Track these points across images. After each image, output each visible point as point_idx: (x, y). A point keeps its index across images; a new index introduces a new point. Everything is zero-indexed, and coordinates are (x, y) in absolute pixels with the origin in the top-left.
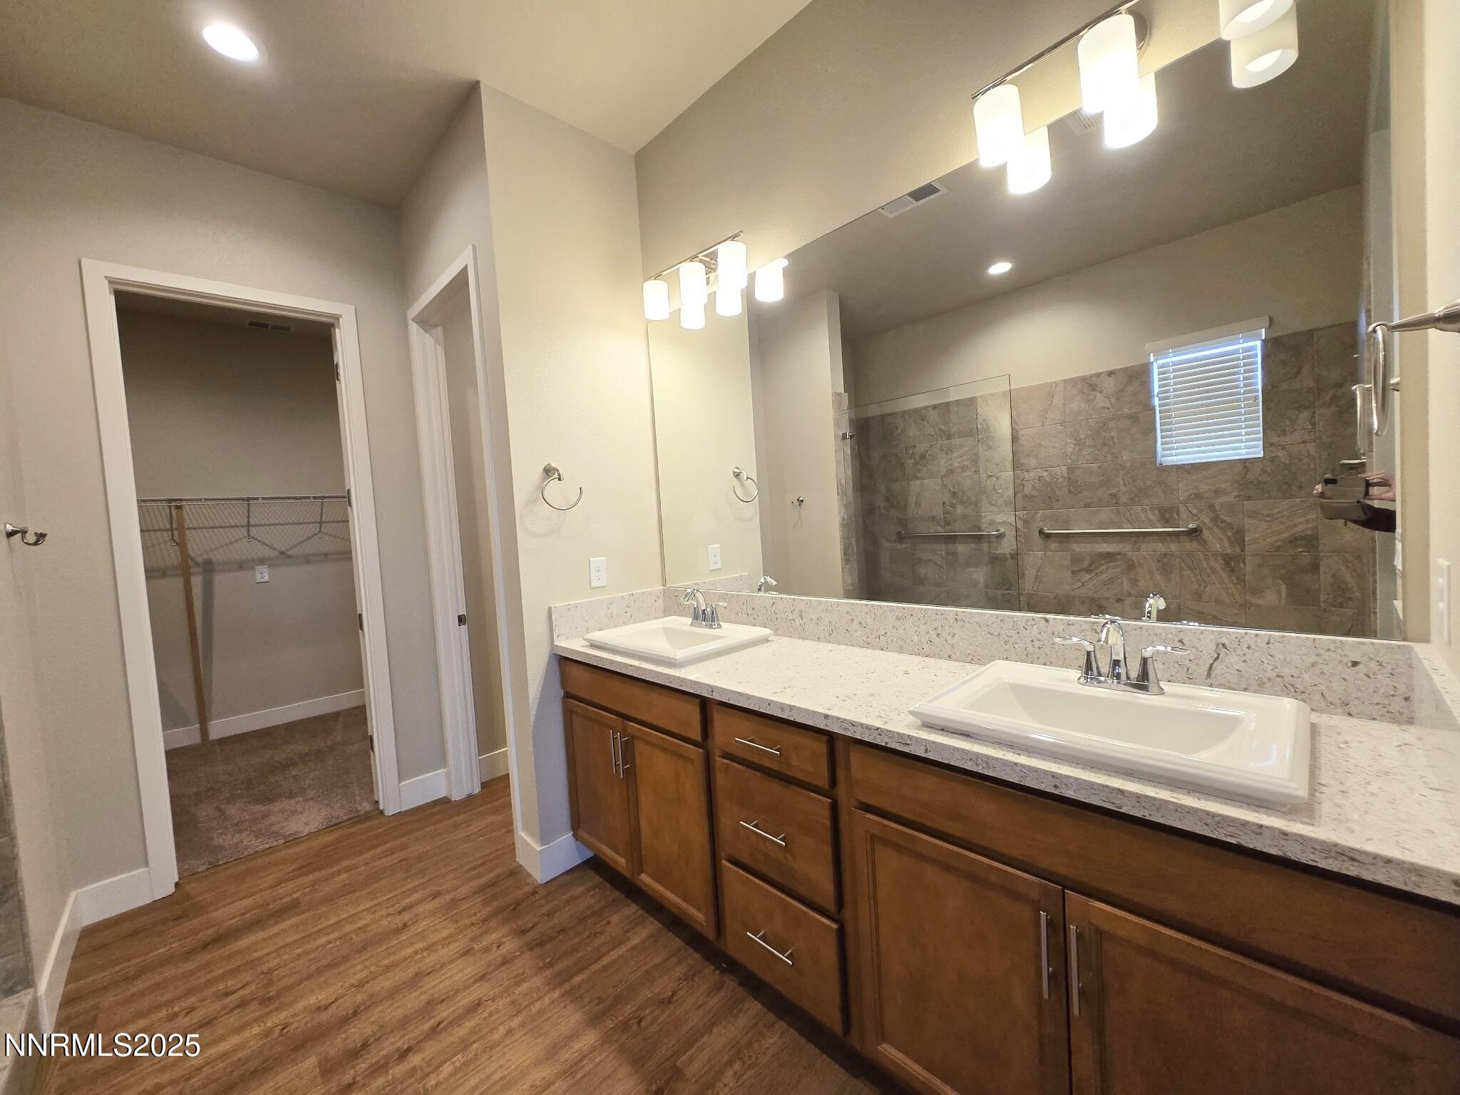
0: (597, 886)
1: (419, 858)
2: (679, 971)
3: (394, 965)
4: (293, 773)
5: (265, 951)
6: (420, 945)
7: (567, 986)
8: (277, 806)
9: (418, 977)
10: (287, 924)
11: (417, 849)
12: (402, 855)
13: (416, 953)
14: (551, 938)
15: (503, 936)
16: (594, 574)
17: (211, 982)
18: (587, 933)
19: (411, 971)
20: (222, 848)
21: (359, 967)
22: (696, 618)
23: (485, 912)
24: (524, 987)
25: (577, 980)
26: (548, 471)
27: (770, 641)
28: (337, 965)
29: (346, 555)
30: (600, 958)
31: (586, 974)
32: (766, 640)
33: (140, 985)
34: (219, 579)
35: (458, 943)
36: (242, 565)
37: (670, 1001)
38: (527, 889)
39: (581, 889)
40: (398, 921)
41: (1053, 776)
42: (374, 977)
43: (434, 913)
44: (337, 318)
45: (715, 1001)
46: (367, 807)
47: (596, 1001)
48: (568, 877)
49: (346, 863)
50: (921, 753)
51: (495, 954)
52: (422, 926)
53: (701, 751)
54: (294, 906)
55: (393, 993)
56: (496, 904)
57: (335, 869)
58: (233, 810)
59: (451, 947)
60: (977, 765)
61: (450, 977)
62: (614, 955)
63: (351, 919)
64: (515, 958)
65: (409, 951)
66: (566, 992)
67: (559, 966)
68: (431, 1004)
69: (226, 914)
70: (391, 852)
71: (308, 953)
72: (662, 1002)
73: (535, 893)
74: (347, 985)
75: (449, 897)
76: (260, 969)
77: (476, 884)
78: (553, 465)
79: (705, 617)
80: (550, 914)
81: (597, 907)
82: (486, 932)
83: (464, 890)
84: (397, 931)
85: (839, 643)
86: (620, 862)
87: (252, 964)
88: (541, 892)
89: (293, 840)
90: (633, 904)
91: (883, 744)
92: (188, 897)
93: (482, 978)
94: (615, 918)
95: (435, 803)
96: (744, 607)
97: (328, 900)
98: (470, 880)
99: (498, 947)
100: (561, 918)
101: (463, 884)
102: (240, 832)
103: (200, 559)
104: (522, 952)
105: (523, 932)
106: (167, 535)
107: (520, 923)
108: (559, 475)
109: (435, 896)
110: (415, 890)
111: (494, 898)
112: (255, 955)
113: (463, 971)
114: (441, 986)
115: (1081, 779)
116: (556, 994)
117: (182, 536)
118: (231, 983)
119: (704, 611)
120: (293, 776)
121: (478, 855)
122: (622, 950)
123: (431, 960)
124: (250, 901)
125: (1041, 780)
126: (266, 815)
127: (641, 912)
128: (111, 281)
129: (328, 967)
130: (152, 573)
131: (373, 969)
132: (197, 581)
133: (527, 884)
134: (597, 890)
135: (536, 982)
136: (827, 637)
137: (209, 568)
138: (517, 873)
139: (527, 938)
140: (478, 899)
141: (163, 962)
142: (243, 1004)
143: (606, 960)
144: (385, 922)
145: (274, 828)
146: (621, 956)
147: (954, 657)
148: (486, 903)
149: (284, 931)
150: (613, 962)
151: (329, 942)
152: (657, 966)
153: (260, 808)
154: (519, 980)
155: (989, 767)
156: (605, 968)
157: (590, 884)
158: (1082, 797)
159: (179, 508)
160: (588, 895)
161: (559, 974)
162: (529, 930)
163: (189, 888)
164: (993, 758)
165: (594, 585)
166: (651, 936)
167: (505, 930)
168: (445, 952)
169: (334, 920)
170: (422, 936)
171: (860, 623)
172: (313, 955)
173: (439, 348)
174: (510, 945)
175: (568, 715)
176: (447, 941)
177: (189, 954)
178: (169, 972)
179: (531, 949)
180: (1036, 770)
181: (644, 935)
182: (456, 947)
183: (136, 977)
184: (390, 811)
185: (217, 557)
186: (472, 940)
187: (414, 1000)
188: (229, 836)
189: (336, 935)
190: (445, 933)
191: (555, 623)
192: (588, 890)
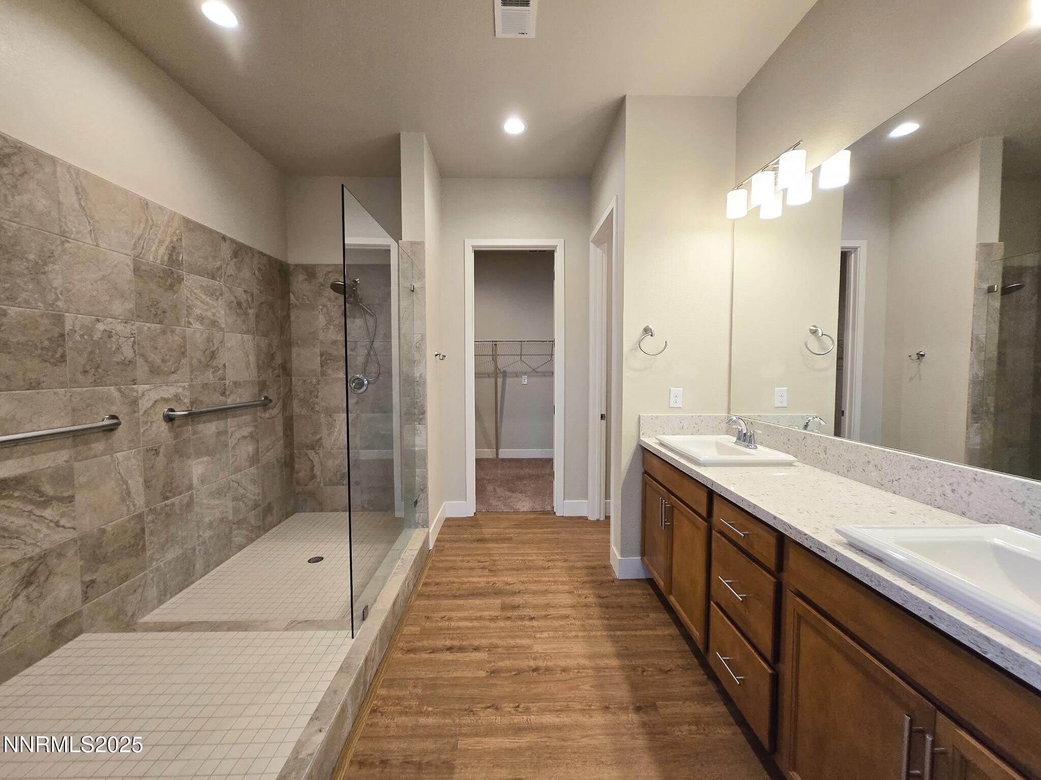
0: (649, 595)
1: (564, 541)
2: (680, 662)
3: (539, 582)
4: (525, 482)
5: (496, 552)
6: (552, 579)
7: (612, 633)
8: (515, 495)
9: (545, 592)
10: (505, 545)
11: (564, 536)
12: (556, 536)
13: (549, 581)
14: (613, 608)
15: (590, 594)
16: (673, 399)
17: (477, 555)
18: (633, 615)
19: (545, 588)
20: (491, 505)
21: (526, 575)
22: (739, 439)
23: (586, 579)
24: (591, 622)
25: (618, 633)
26: (647, 331)
27: (794, 465)
28: (517, 570)
29: (552, 374)
30: (636, 630)
31: (625, 633)
32: (790, 464)
33: (457, 545)
34: (508, 380)
35: (568, 586)
36: (517, 375)
37: (667, 672)
38: (610, 578)
39: (640, 592)
40: (547, 564)
41: (930, 608)
42: (529, 582)
43: (562, 568)
44: (556, 247)
45: (696, 689)
46: (549, 508)
47: (624, 648)
48: (636, 582)
49: (534, 530)
50: (832, 561)
51: (583, 600)
52: (555, 571)
53: (706, 524)
54: (510, 539)
55: (535, 593)
56: (592, 578)
57: (529, 531)
58: (499, 490)
59: (565, 586)
60: (872, 581)
61: (560, 599)
62: (643, 633)
63: (528, 555)
64: (591, 606)
65: (546, 579)
66: (610, 636)
67: (612, 622)
68: (548, 606)
69: (487, 532)
70: (553, 533)
71: (509, 560)
72: (661, 670)
73: (613, 581)
74: (519, 580)
75: (571, 564)
76: (492, 558)
77: (586, 564)
78: (650, 327)
79: (745, 439)
80: (617, 596)
81: (644, 605)
82: (582, 588)
83: (579, 564)
84: (545, 569)
85: (855, 480)
86: (661, 583)
87: (490, 555)
88: (617, 583)
89: (516, 512)
90: (667, 614)
91: (808, 547)
92: (477, 520)
93: (573, 607)
94: (652, 615)
95: (580, 518)
96: (782, 437)
97: (523, 543)
98: (583, 561)
99: (586, 598)
100: (623, 600)
101: (579, 561)
102: (499, 501)
103: (502, 371)
104: (596, 606)
105: (600, 597)
106: (491, 358)
107: (600, 592)
108: (652, 333)
109: (566, 561)
110: (557, 554)
111: (592, 575)
112: (491, 552)
113: (566, 599)
114: (554, 600)
115: (953, 617)
116: (605, 633)
117: (496, 359)
118: (482, 559)
119: (745, 434)
120: (524, 484)
121: (592, 551)
122: (651, 633)
123: (554, 587)
124: (496, 530)
125: (920, 608)
126: (510, 497)
127: (670, 620)
128: (473, 247)
129: (514, 569)
130: (477, 375)
131: (531, 579)
132: (500, 380)
133: (611, 576)
134: (648, 597)
135: (598, 622)
136: (846, 472)
137: (505, 374)
138: (608, 567)
139: (601, 601)
140: (585, 571)
141: (466, 540)
142: (483, 568)
143: (638, 633)
144: (541, 562)
145: (511, 504)
146: (648, 636)
147: (968, 514)
148: (587, 575)
149: (503, 548)
150: (641, 636)
151: (518, 560)
152: (666, 652)
153: (509, 494)
154: (589, 617)
155: (880, 585)
156: (636, 636)
157: (645, 591)
158: (952, 632)
159: (495, 345)
160: (641, 597)
161: (610, 625)
162: (603, 598)
163: (478, 516)
164: (884, 579)
165: (672, 405)
166: (670, 635)
167: (591, 592)
168: (561, 587)
169: (522, 552)
170: (554, 575)
171: (876, 466)
172: (510, 562)
173: (604, 256)
174: (591, 600)
175: (645, 484)
176: (563, 583)
177: (472, 541)
178: (465, 545)
179: (601, 607)
180: (917, 598)
181: (666, 633)
182: (566, 587)
183: (456, 542)
184: (558, 514)
185: (509, 370)
186: (575, 588)
187: (541, 600)
188: (495, 501)
189: (521, 558)
190: (564, 579)
191: (642, 426)
192: (643, 594)
